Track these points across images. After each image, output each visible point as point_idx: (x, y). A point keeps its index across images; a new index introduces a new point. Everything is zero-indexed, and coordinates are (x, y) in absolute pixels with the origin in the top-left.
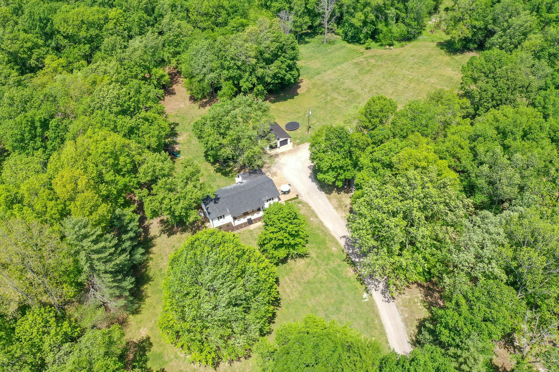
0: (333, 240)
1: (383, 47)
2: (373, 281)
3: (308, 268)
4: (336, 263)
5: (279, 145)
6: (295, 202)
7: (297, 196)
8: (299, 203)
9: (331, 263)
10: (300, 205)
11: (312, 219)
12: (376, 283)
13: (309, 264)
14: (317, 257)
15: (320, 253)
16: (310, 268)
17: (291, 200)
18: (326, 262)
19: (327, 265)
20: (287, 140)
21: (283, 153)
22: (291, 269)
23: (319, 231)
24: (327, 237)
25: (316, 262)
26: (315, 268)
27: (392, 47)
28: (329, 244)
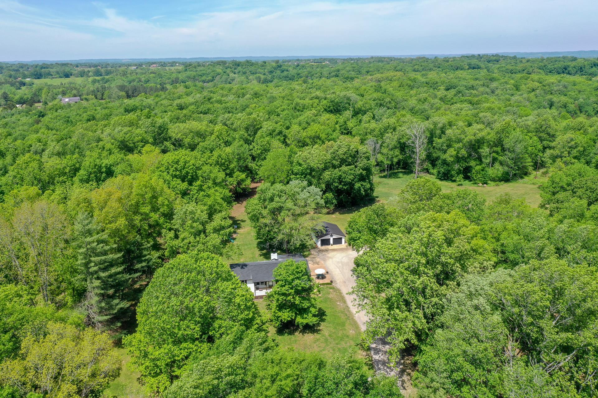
0: (355, 325)
1: (476, 185)
2: (385, 368)
3: (315, 343)
4: (348, 344)
5: (331, 242)
6: (327, 287)
7: (332, 282)
8: (331, 288)
9: (343, 343)
10: (331, 290)
11: (338, 303)
12: (388, 370)
13: (318, 340)
14: (330, 335)
15: (334, 333)
16: (317, 343)
17: (323, 284)
18: (337, 342)
19: (337, 344)
20: (341, 238)
21: (334, 250)
22: (296, 341)
23: (342, 315)
24: (348, 321)
25: (326, 340)
26: (323, 345)
27: (485, 185)
28: (347, 327)
